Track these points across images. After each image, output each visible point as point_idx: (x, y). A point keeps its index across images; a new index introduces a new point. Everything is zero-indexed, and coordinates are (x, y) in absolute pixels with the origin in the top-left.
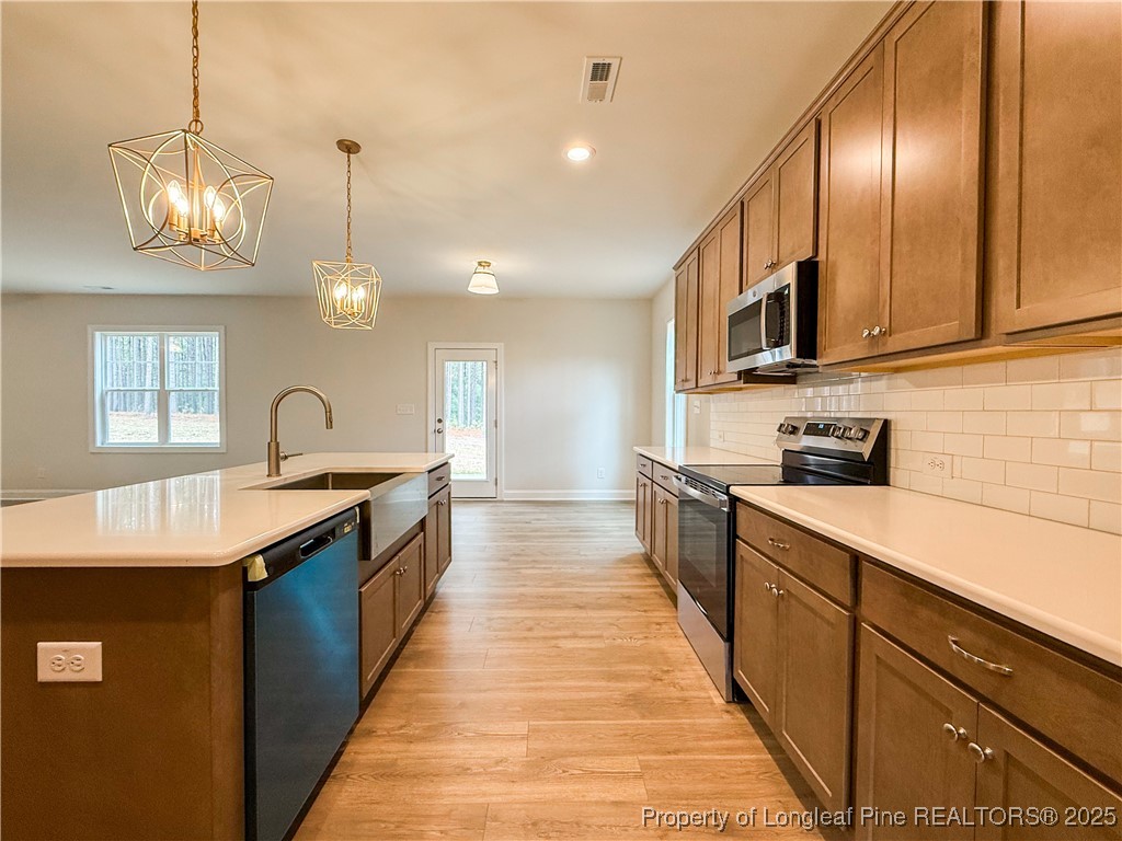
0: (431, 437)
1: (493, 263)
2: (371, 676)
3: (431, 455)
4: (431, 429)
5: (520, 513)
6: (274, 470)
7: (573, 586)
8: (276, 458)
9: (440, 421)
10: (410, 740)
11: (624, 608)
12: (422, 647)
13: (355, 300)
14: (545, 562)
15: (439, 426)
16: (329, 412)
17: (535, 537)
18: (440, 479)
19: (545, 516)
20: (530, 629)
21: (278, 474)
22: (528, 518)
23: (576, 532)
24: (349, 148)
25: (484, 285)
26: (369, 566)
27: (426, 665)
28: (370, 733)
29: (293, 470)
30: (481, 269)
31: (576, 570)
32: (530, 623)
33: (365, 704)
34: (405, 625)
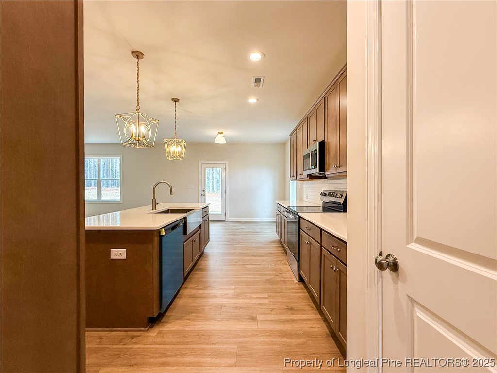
0: (200, 197)
1: (224, 133)
2: (187, 271)
3: (200, 204)
4: (200, 194)
5: (234, 226)
6: (154, 208)
7: (253, 250)
8: (155, 204)
9: (204, 191)
10: (199, 290)
11: (270, 256)
12: (201, 267)
13: (177, 151)
14: (242, 242)
15: (203, 193)
16: (171, 189)
17: (240, 234)
18: (206, 212)
19: (243, 227)
20: (237, 262)
21: (156, 209)
22: (237, 228)
23: (255, 233)
24: (176, 100)
25: (220, 140)
26: (186, 237)
27: (202, 272)
28: (186, 288)
29: (160, 208)
30: (219, 135)
31: (254, 245)
32: (236, 261)
33: (185, 279)
34: (196, 258)
